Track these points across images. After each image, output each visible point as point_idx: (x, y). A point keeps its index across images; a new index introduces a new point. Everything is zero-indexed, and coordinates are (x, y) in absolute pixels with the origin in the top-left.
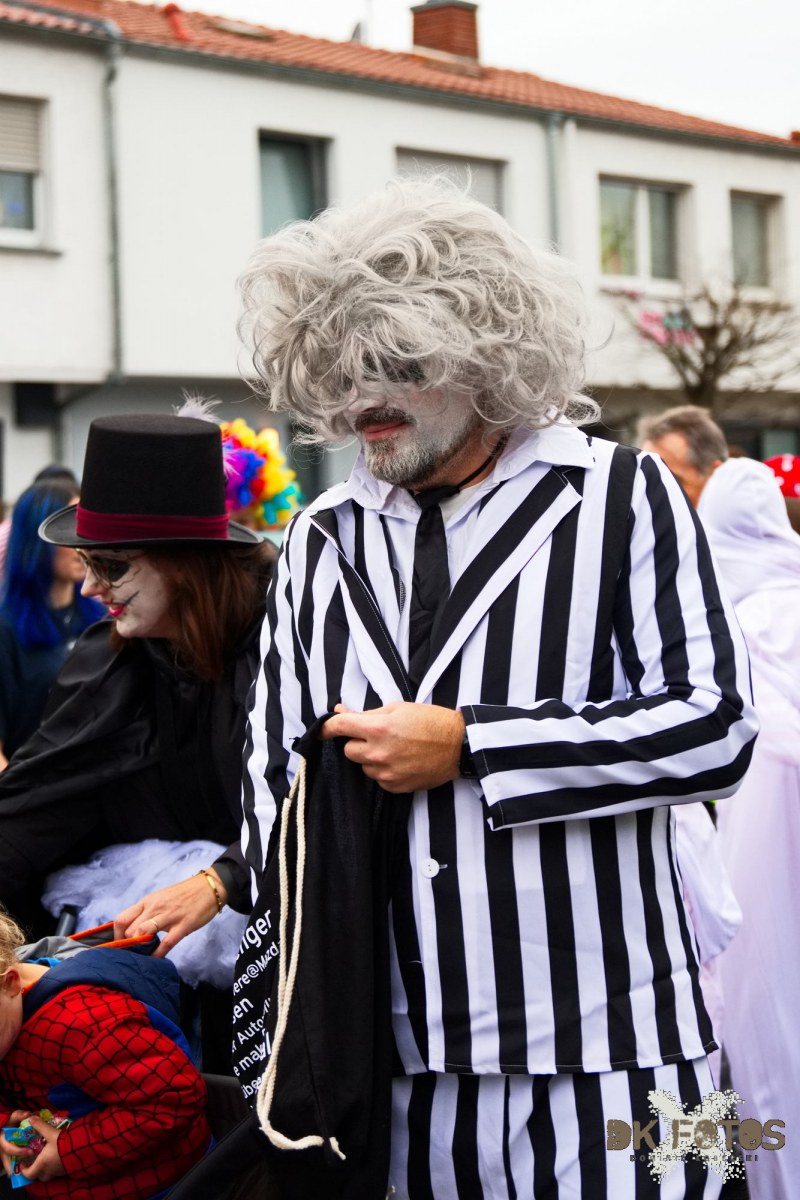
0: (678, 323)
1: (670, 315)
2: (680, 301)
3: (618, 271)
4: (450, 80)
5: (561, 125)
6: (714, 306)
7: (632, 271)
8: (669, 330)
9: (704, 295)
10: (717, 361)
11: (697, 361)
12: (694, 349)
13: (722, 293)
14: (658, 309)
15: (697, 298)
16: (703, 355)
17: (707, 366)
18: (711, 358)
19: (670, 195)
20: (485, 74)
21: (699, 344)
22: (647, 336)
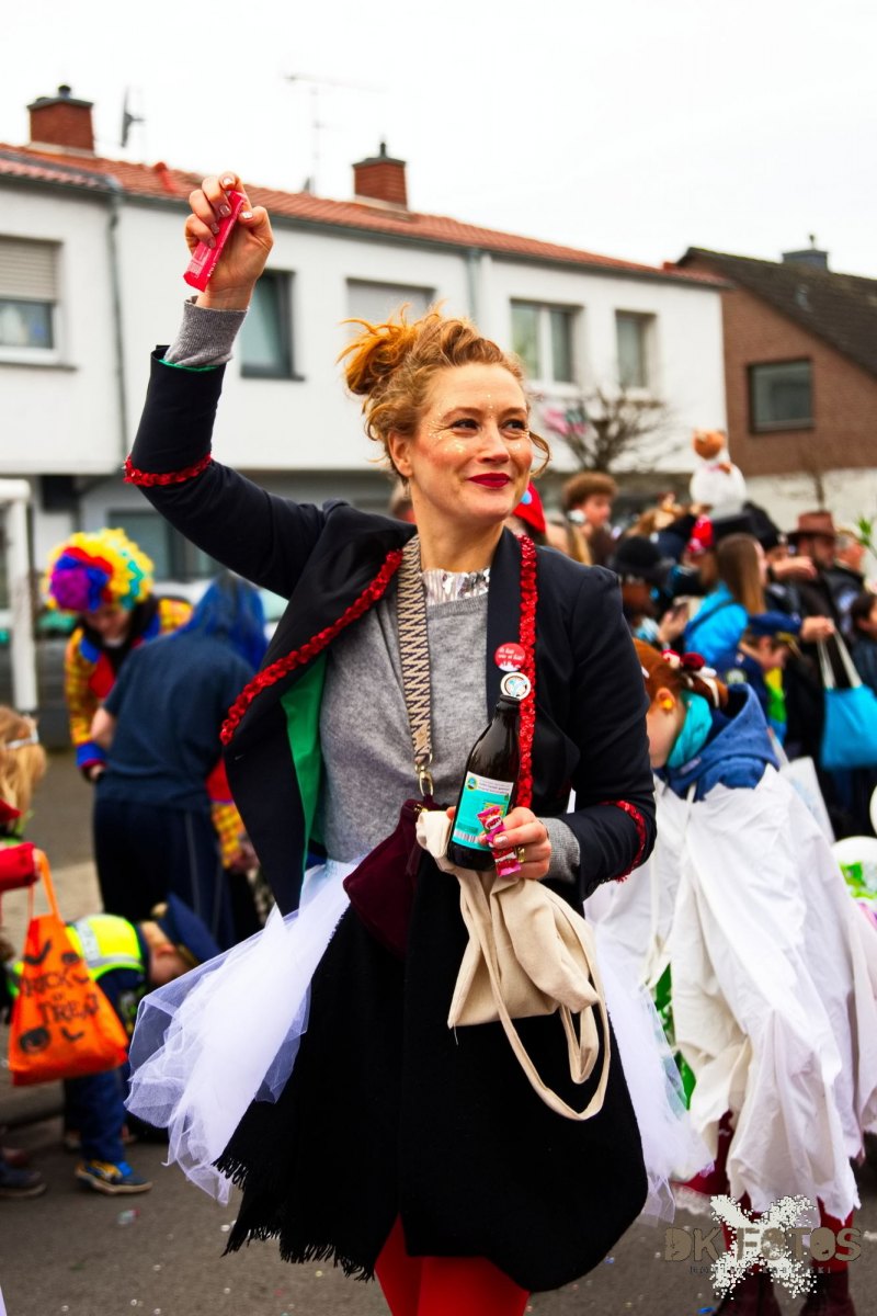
0: (576, 420)
1: (570, 412)
2: (577, 400)
4: (387, 223)
5: (478, 258)
6: (605, 404)
7: (538, 376)
8: (570, 423)
9: (596, 394)
10: (609, 448)
11: (591, 447)
12: (590, 437)
13: (612, 393)
14: (560, 407)
15: (591, 397)
16: (597, 443)
17: (601, 452)
18: (605, 444)
19: (567, 315)
20: (415, 218)
21: (595, 434)
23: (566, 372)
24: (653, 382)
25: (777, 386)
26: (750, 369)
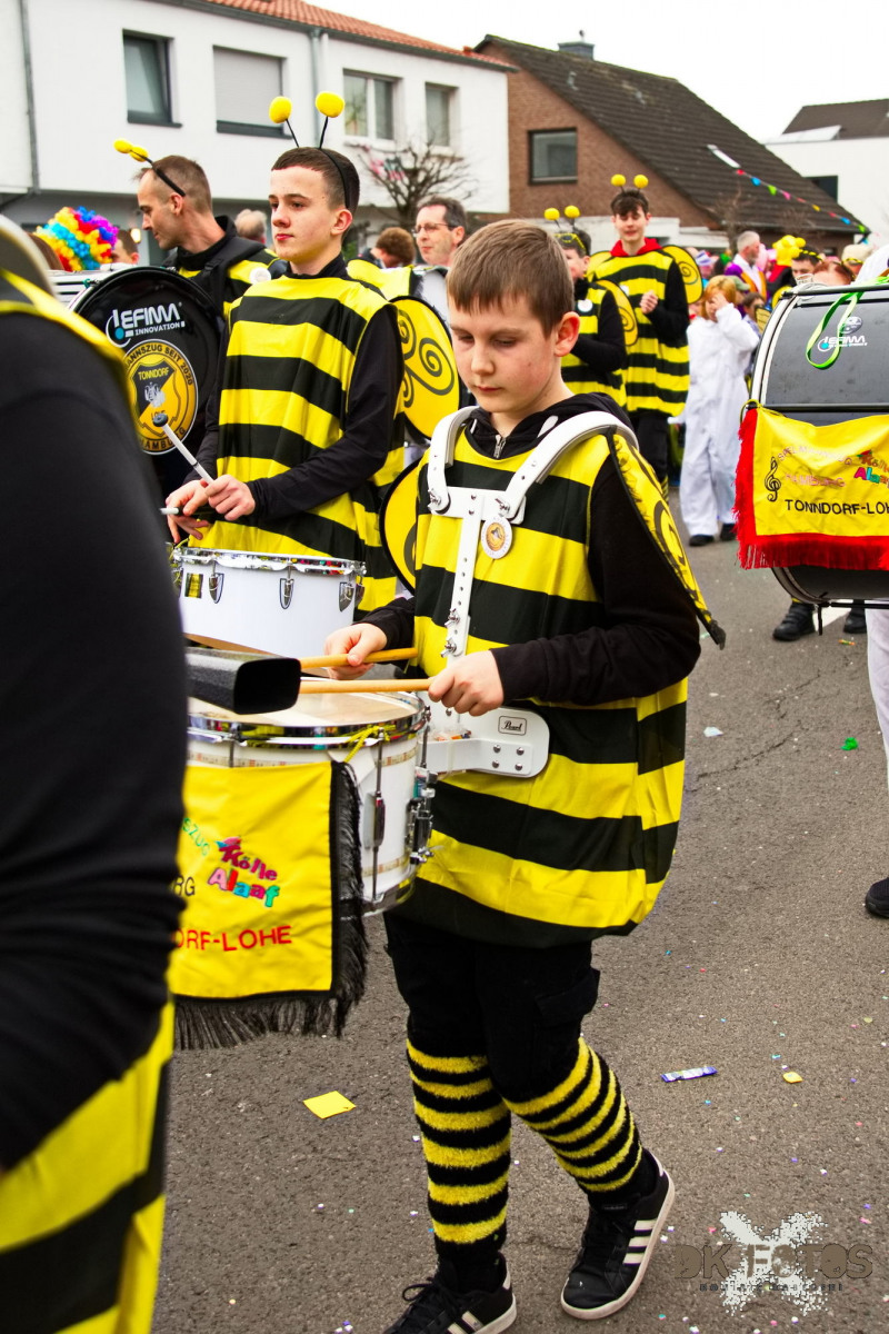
0: (393, 166)
1: (388, 161)
2: (394, 153)
3: (356, 134)
5: (320, 36)
6: (415, 155)
7: (365, 134)
8: (386, 170)
9: (409, 149)
10: (418, 191)
11: (404, 190)
12: (403, 183)
13: (421, 149)
14: (382, 157)
15: (405, 151)
16: (409, 187)
17: (411, 194)
18: (413, 189)
19: (389, 84)
21: (406, 180)
22: (376, 174)
23: (387, 131)
24: (452, 142)
25: (552, 148)
26: (531, 134)
